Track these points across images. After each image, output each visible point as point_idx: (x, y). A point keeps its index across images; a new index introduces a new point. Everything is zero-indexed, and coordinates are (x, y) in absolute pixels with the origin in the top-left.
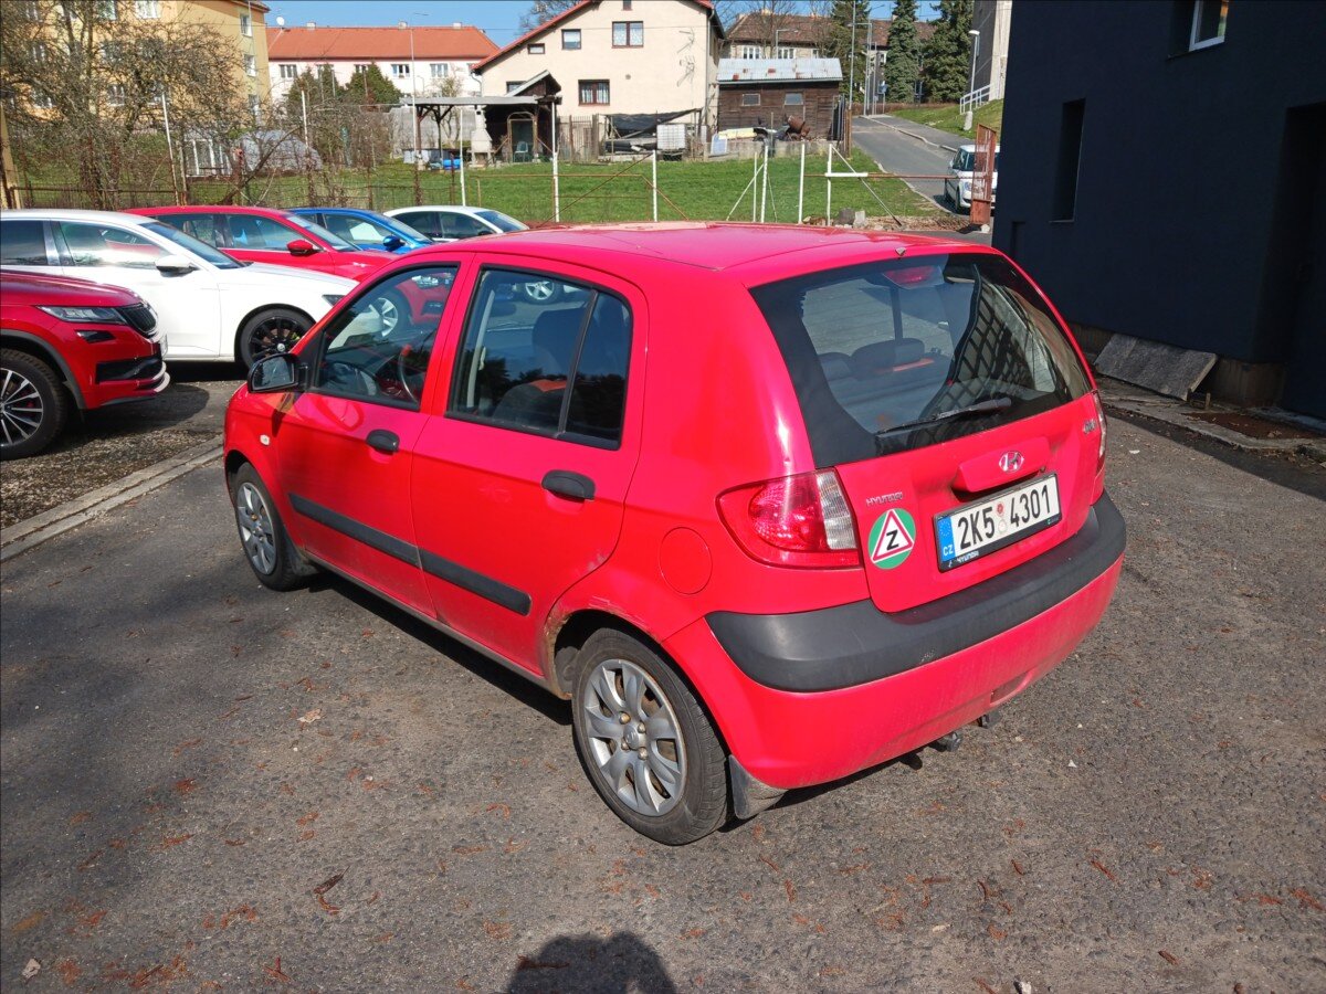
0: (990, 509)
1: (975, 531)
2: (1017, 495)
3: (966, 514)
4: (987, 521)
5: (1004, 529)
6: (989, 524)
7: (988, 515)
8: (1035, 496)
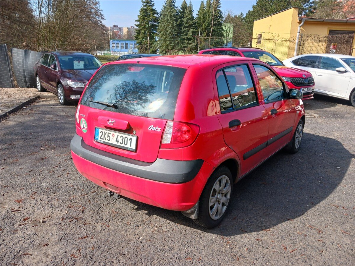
0: (110, 134)
1: (104, 136)
2: (120, 135)
3: (103, 131)
4: (108, 136)
5: (113, 141)
6: (109, 137)
7: (109, 135)
8: (126, 139)
